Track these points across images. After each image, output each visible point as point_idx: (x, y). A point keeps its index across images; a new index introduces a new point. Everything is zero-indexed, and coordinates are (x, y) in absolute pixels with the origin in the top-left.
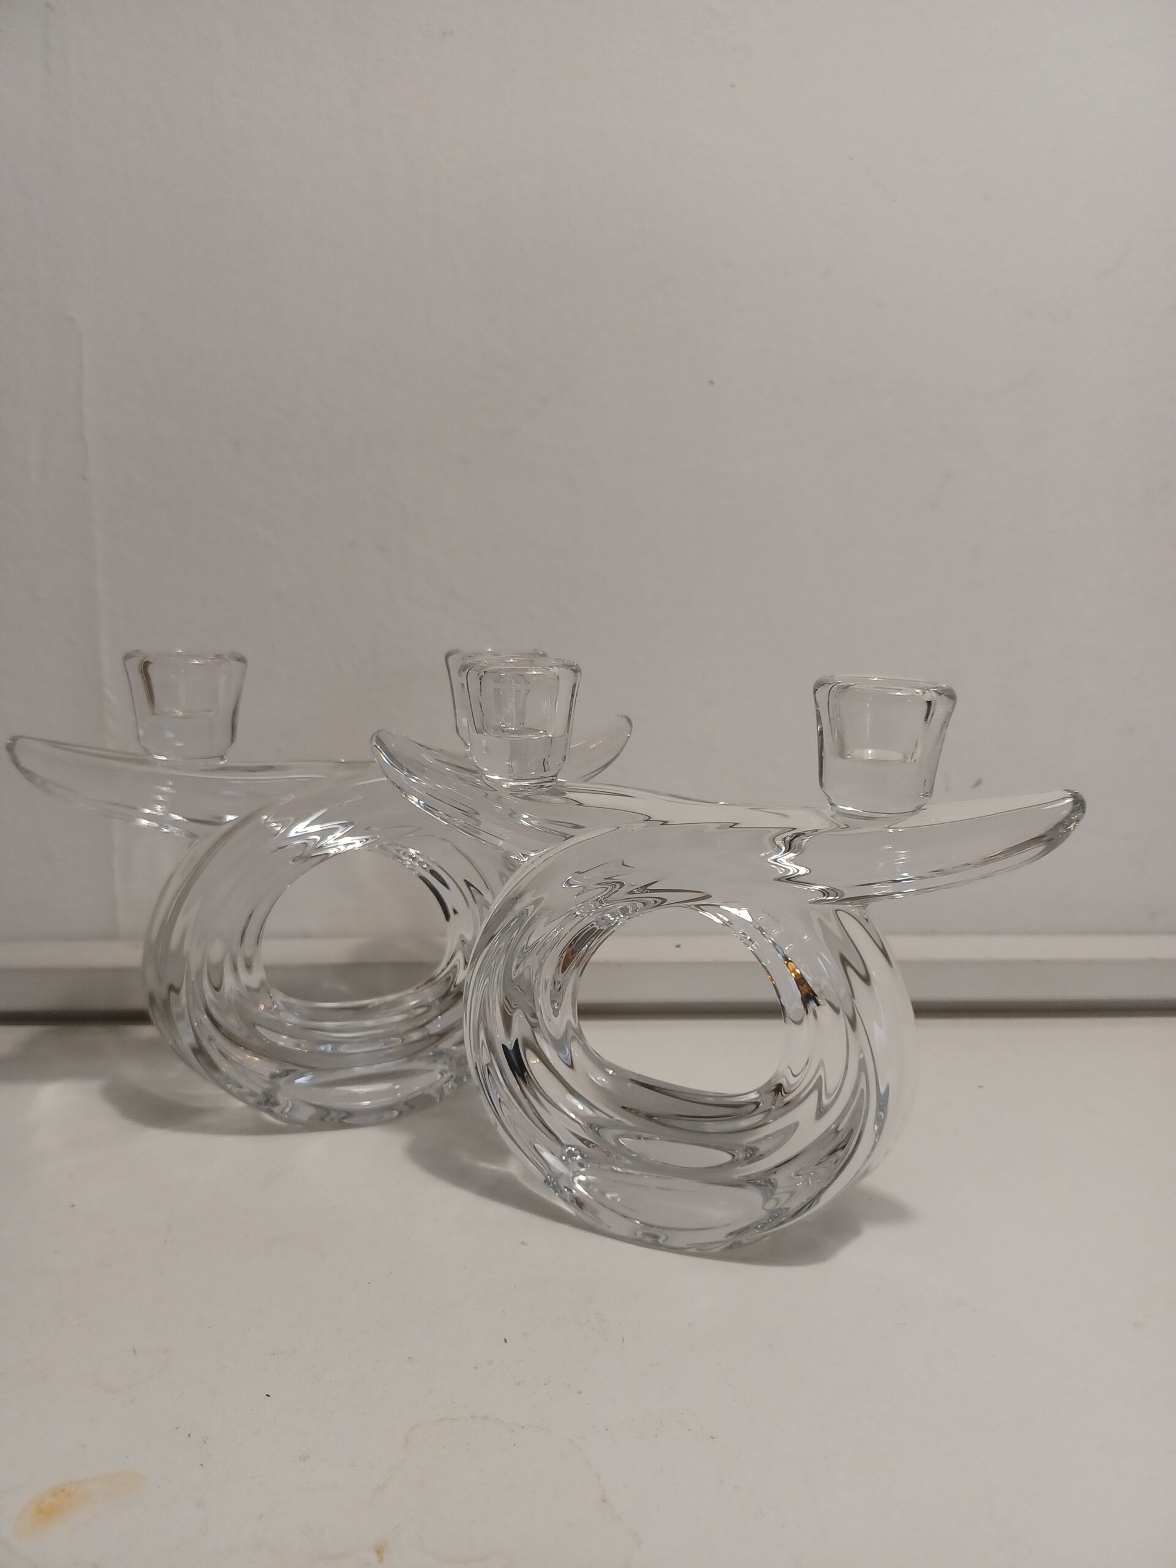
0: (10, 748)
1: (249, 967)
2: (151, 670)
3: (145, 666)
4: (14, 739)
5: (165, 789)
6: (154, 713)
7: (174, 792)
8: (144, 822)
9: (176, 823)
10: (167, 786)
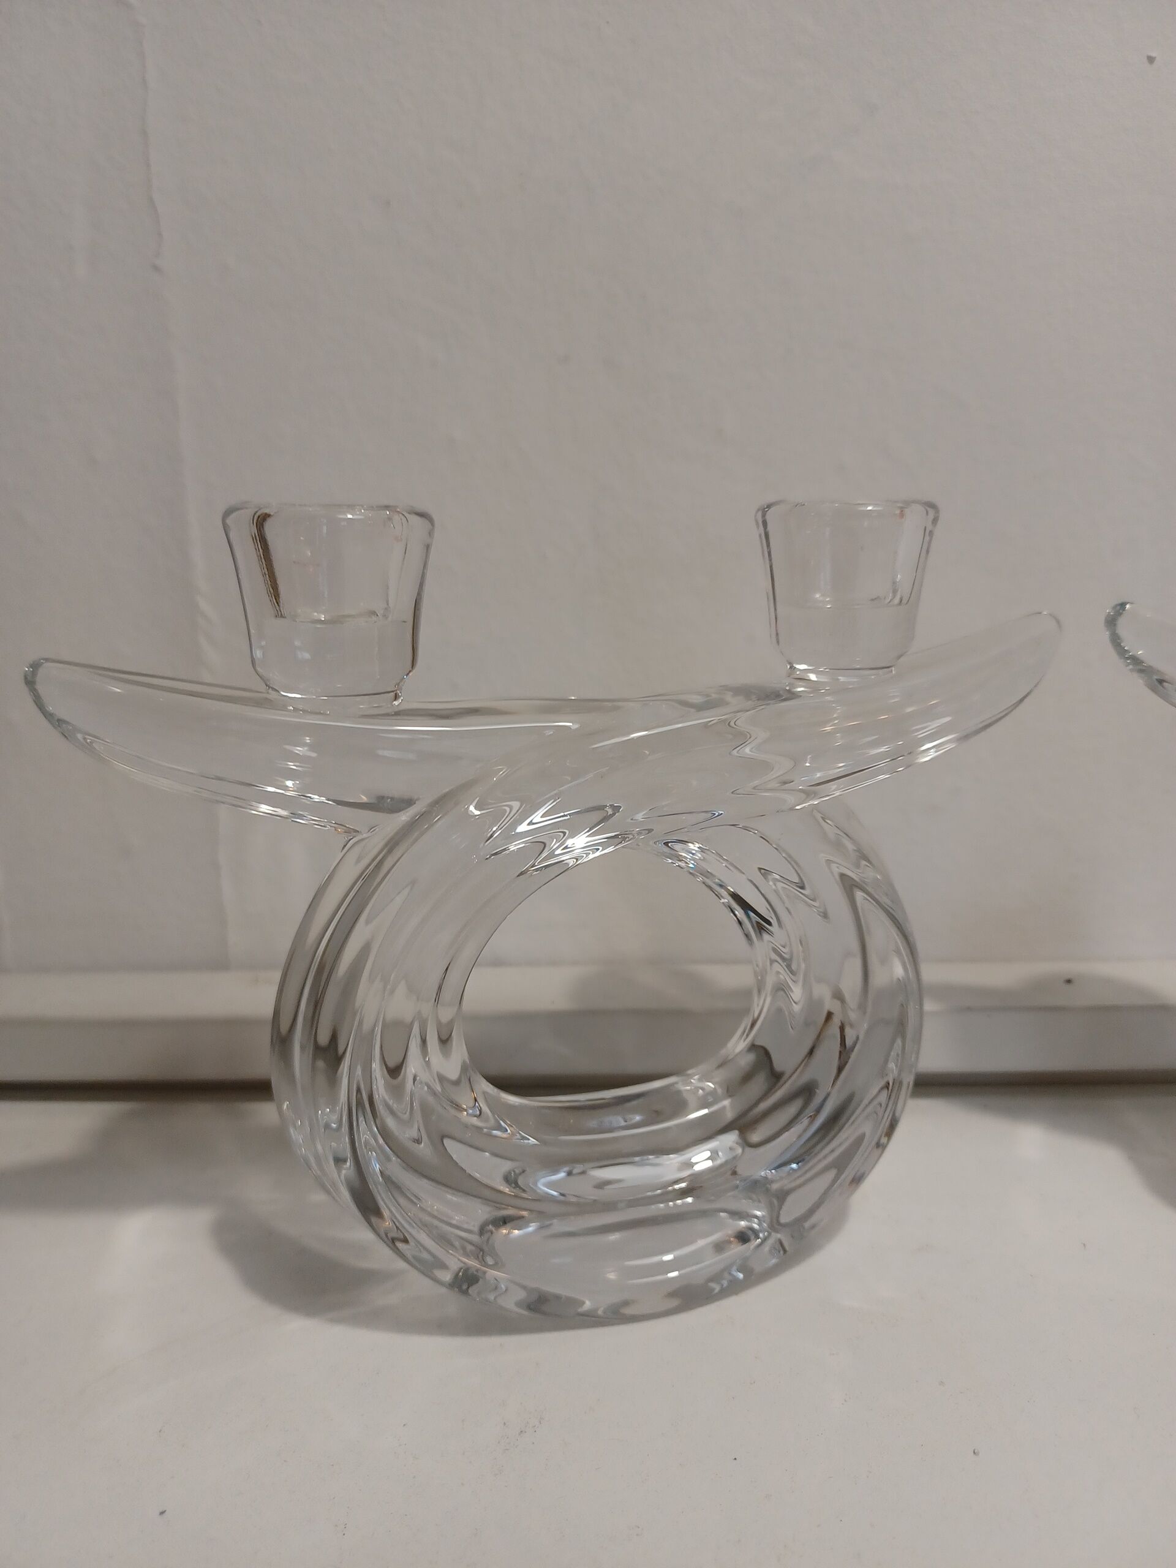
0: (30, 682)
1: (445, 1041)
2: (269, 529)
3: (261, 521)
4: (35, 666)
5: (299, 750)
6: (279, 615)
7: (314, 755)
8: (264, 808)
9: (316, 808)
10: (304, 745)
